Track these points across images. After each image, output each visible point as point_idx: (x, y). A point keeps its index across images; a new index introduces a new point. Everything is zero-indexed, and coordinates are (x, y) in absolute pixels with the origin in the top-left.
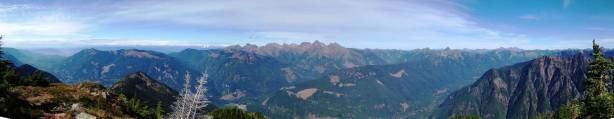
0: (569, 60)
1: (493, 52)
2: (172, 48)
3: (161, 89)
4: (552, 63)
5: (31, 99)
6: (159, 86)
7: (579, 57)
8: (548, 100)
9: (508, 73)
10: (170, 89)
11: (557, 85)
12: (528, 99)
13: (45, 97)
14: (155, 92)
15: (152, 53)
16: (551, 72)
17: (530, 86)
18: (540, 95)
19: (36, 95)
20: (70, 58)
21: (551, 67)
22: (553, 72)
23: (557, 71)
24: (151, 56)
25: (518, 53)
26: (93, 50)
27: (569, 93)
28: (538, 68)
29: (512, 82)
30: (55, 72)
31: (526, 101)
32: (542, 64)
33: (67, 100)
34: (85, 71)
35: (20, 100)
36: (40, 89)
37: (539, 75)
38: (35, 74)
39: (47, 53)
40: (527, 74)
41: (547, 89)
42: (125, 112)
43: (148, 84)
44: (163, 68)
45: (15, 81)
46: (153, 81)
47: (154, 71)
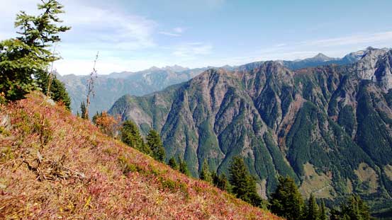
0: (252, 73)
1: (139, 74)
4: (221, 79)
7: (268, 70)
8: (214, 139)
9: (153, 100)
11: (230, 114)
12: (183, 136)
16: (220, 94)
17: (186, 116)
18: (202, 131)
21: (220, 85)
22: (223, 94)
23: (230, 92)
25: (179, 74)
27: (247, 124)
28: (199, 89)
29: (159, 114)
31: (179, 139)
32: (206, 82)
37: (200, 100)
40: (183, 99)
41: (212, 120)
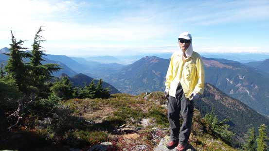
2: (251, 55)
3: (233, 105)
5: (89, 116)
6: (230, 100)
10: (245, 106)
13: (106, 112)
14: (224, 106)
15: (224, 61)
19: (95, 110)
20: (129, 66)
24: (221, 66)
26: (155, 58)
30: (113, 82)
33: (135, 114)
34: (145, 80)
35: (75, 119)
36: (99, 101)
38: (91, 85)
39: (105, 62)
42: (205, 131)
43: (217, 98)
44: (237, 81)
45: (66, 93)
46: (223, 95)
47: (226, 84)
